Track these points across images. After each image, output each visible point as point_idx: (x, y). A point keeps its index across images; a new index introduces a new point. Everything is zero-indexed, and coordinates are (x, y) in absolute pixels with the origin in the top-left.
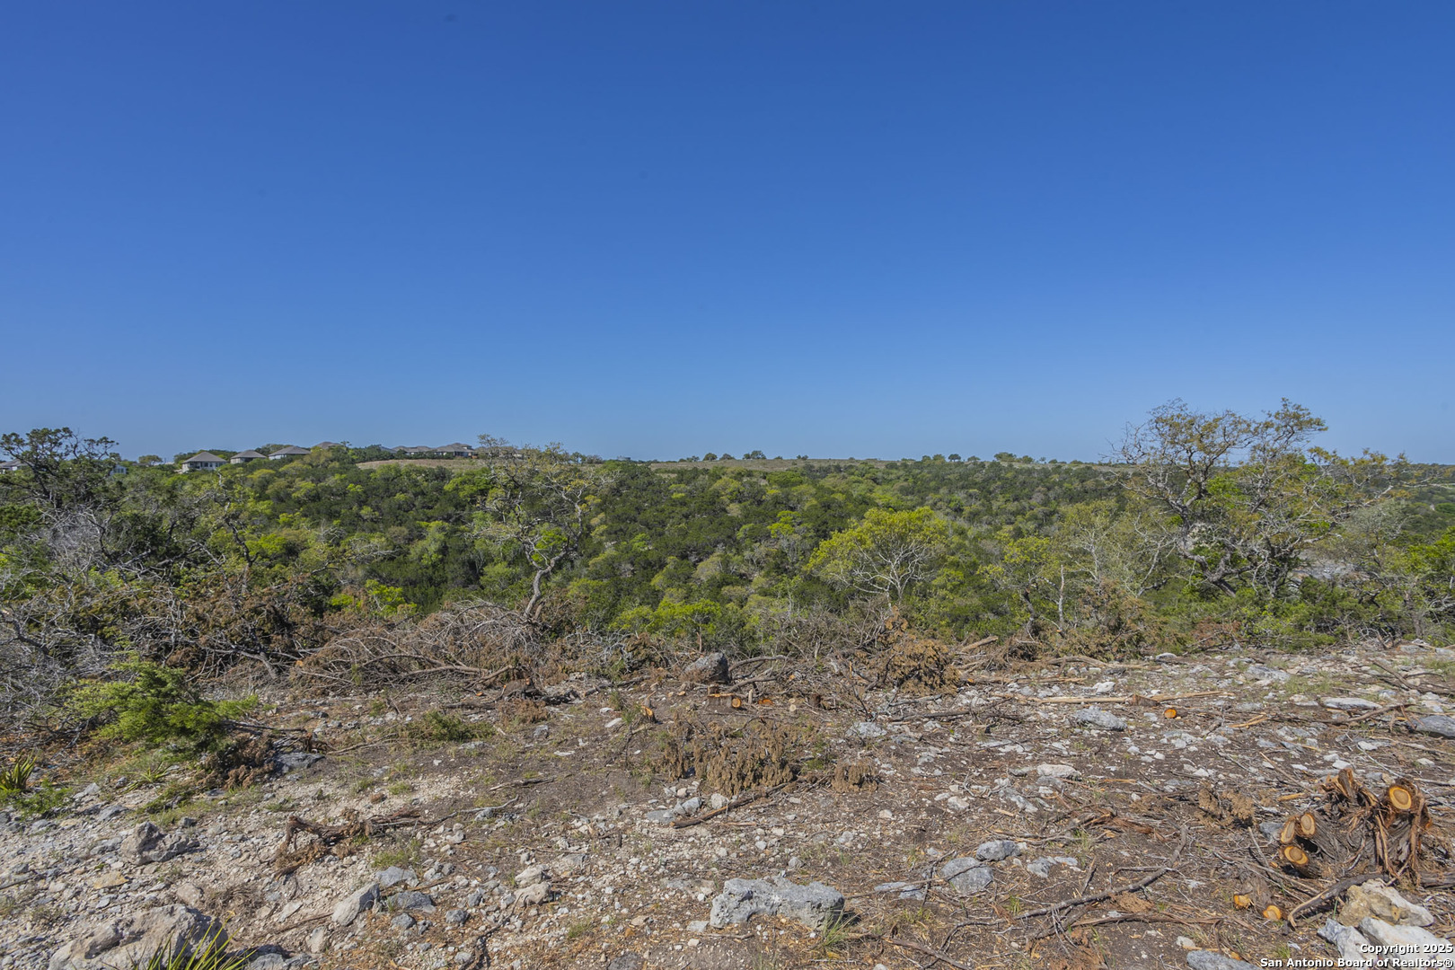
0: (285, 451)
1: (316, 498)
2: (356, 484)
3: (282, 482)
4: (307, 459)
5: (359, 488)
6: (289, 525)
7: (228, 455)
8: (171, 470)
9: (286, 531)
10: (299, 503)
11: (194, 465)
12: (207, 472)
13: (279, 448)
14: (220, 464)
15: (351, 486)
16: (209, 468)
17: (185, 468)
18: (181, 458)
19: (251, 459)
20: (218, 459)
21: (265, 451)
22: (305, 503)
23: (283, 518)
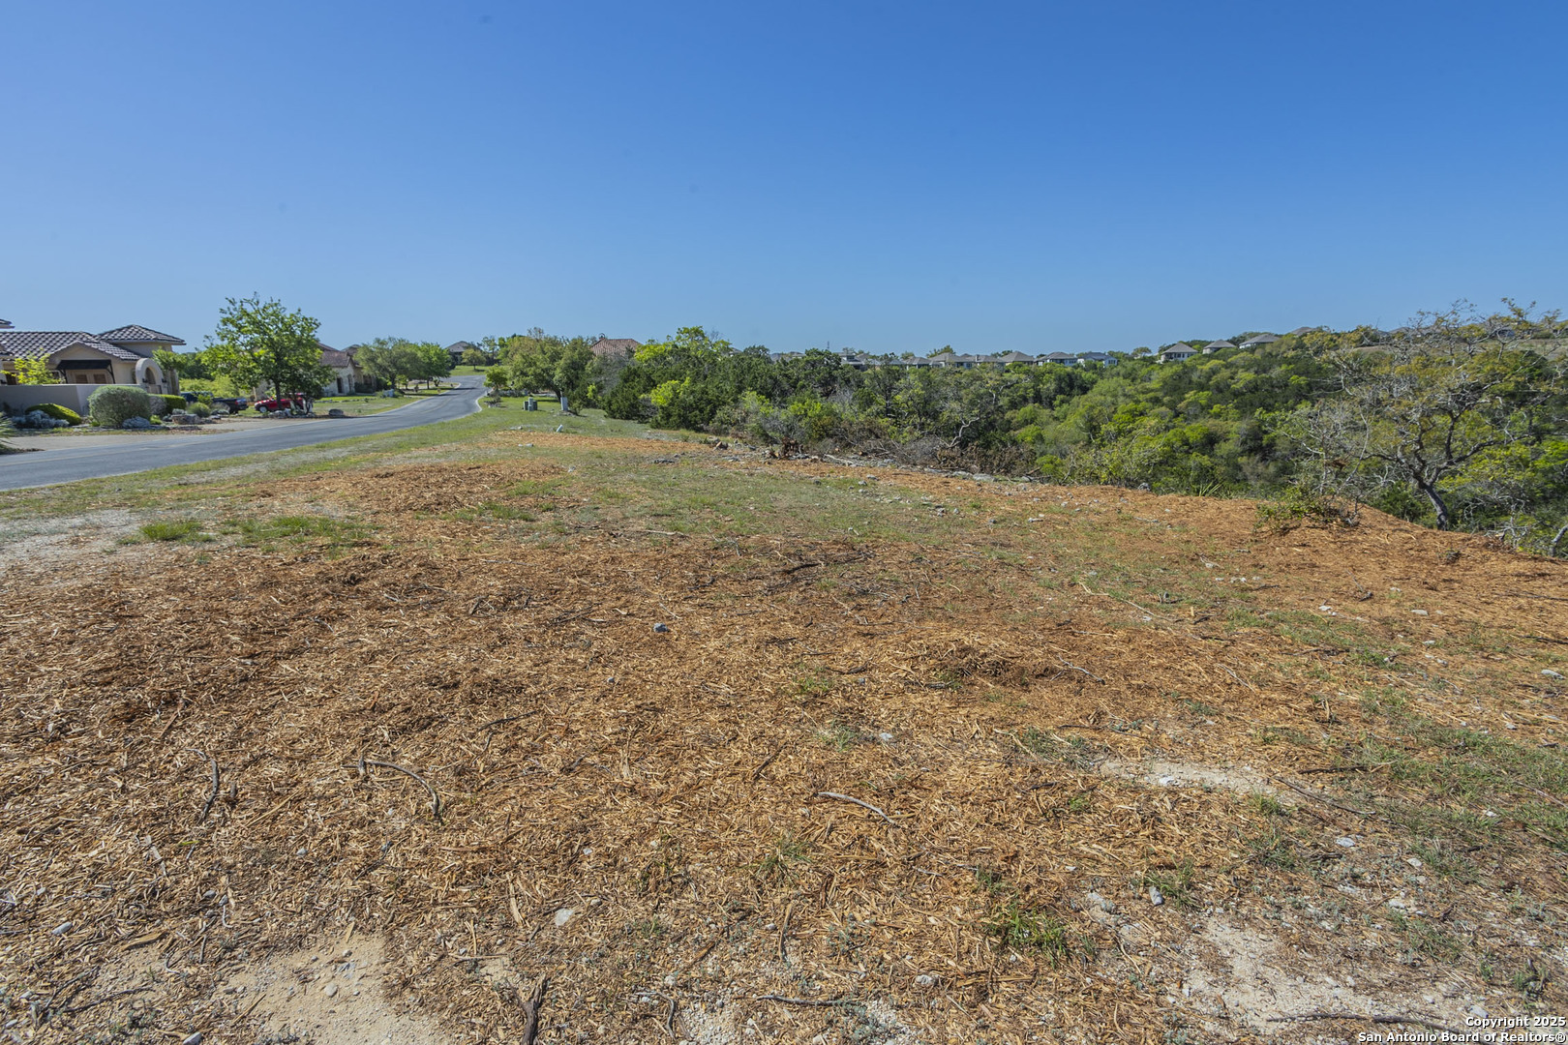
0: (1256, 339)
1: (1254, 388)
2: (1300, 375)
3: (1225, 373)
4: (1268, 348)
5: (1303, 380)
6: (1218, 416)
7: (1204, 344)
8: (1152, 361)
9: (1211, 422)
10: (1237, 394)
11: (1169, 356)
12: (1177, 362)
13: (1257, 334)
14: (1190, 354)
15: (1294, 377)
16: (1180, 359)
17: (1163, 358)
18: (1162, 349)
19: (1219, 349)
20: (1191, 350)
21: (1236, 341)
22: (1243, 394)
23: (1216, 408)
